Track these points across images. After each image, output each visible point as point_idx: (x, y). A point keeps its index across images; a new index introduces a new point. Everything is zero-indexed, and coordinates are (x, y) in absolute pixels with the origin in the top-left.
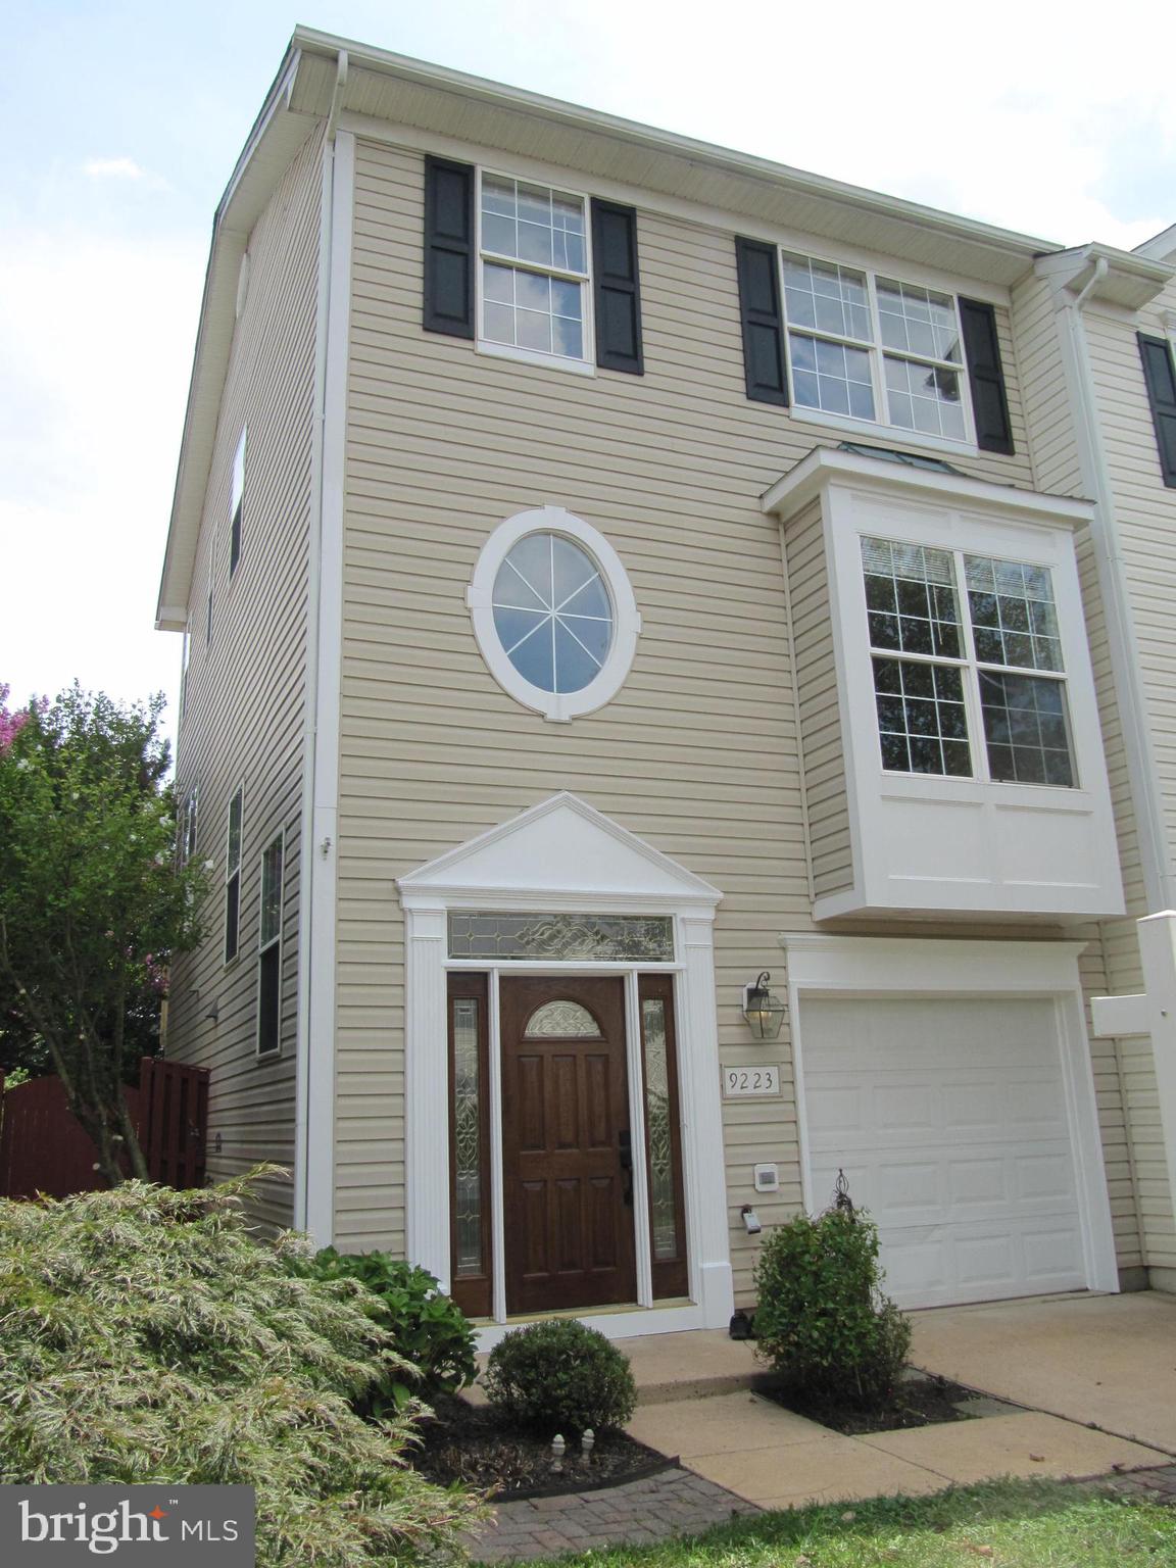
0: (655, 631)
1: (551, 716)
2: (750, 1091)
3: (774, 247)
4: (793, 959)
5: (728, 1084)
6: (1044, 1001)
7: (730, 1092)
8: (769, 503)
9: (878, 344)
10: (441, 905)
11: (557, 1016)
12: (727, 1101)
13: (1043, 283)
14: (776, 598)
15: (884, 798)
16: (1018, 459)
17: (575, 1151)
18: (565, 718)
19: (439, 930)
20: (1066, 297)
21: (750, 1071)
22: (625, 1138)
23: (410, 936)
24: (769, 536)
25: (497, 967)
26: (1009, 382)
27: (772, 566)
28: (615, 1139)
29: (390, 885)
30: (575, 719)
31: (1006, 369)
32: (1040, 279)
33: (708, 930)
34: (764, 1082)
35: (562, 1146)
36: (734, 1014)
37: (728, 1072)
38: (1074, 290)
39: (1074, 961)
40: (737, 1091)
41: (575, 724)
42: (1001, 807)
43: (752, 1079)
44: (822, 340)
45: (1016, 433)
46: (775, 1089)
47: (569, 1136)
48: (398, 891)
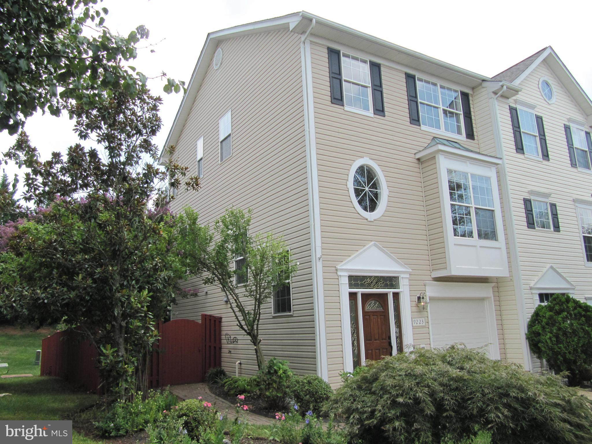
0: (393, 194)
1: (369, 220)
2: (418, 325)
3: (415, 76)
4: (427, 288)
5: (413, 323)
6: (482, 299)
7: (415, 325)
8: (418, 156)
9: (441, 107)
10: (347, 274)
11: (372, 305)
12: (414, 328)
13: (485, 89)
14: (419, 184)
15: (455, 244)
16: (475, 141)
17: (378, 341)
18: (372, 220)
19: (346, 281)
20: (493, 95)
21: (418, 319)
22: (390, 338)
23: (340, 282)
24: (417, 165)
25: (360, 291)
26: (473, 118)
27: (418, 175)
28: (387, 338)
29: (334, 268)
30: (375, 220)
31: (472, 114)
32: (483, 88)
33: (407, 280)
34: (422, 322)
35: (376, 340)
36: (414, 304)
37: (413, 319)
38: (495, 93)
39: (491, 289)
40: (416, 324)
41: (375, 222)
42: (480, 247)
43: (419, 321)
44: (427, 105)
45: (475, 134)
46: (424, 324)
47: (377, 337)
48: (337, 270)
